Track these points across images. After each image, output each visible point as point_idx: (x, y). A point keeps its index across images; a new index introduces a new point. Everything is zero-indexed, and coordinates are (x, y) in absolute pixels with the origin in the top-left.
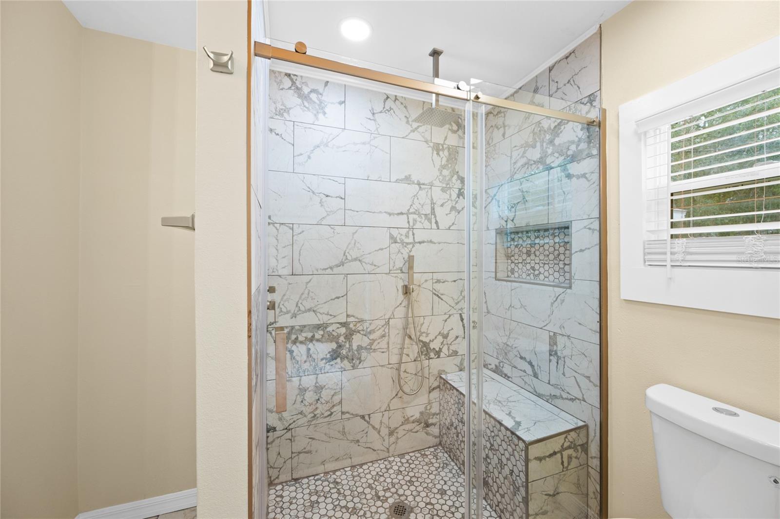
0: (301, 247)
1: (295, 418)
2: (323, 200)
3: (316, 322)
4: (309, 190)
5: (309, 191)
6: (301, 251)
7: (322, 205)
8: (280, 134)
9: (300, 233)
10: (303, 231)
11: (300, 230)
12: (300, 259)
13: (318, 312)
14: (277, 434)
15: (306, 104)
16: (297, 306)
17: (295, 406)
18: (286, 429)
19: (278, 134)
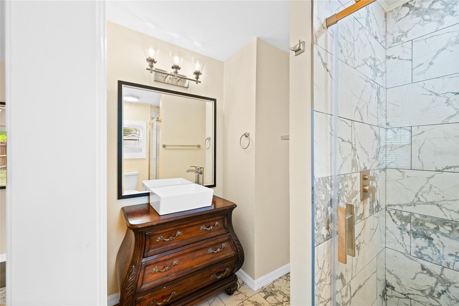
0: (421, 146)
1: (414, 292)
2: (450, 99)
3: (441, 215)
4: (431, 93)
5: (431, 95)
6: (421, 149)
7: (449, 105)
8: (397, 57)
9: (420, 134)
10: (423, 132)
11: (420, 131)
12: (420, 156)
13: (444, 208)
14: (394, 293)
15: (427, 17)
16: (416, 196)
17: (414, 281)
18: (405, 295)
19: (395, 58)
